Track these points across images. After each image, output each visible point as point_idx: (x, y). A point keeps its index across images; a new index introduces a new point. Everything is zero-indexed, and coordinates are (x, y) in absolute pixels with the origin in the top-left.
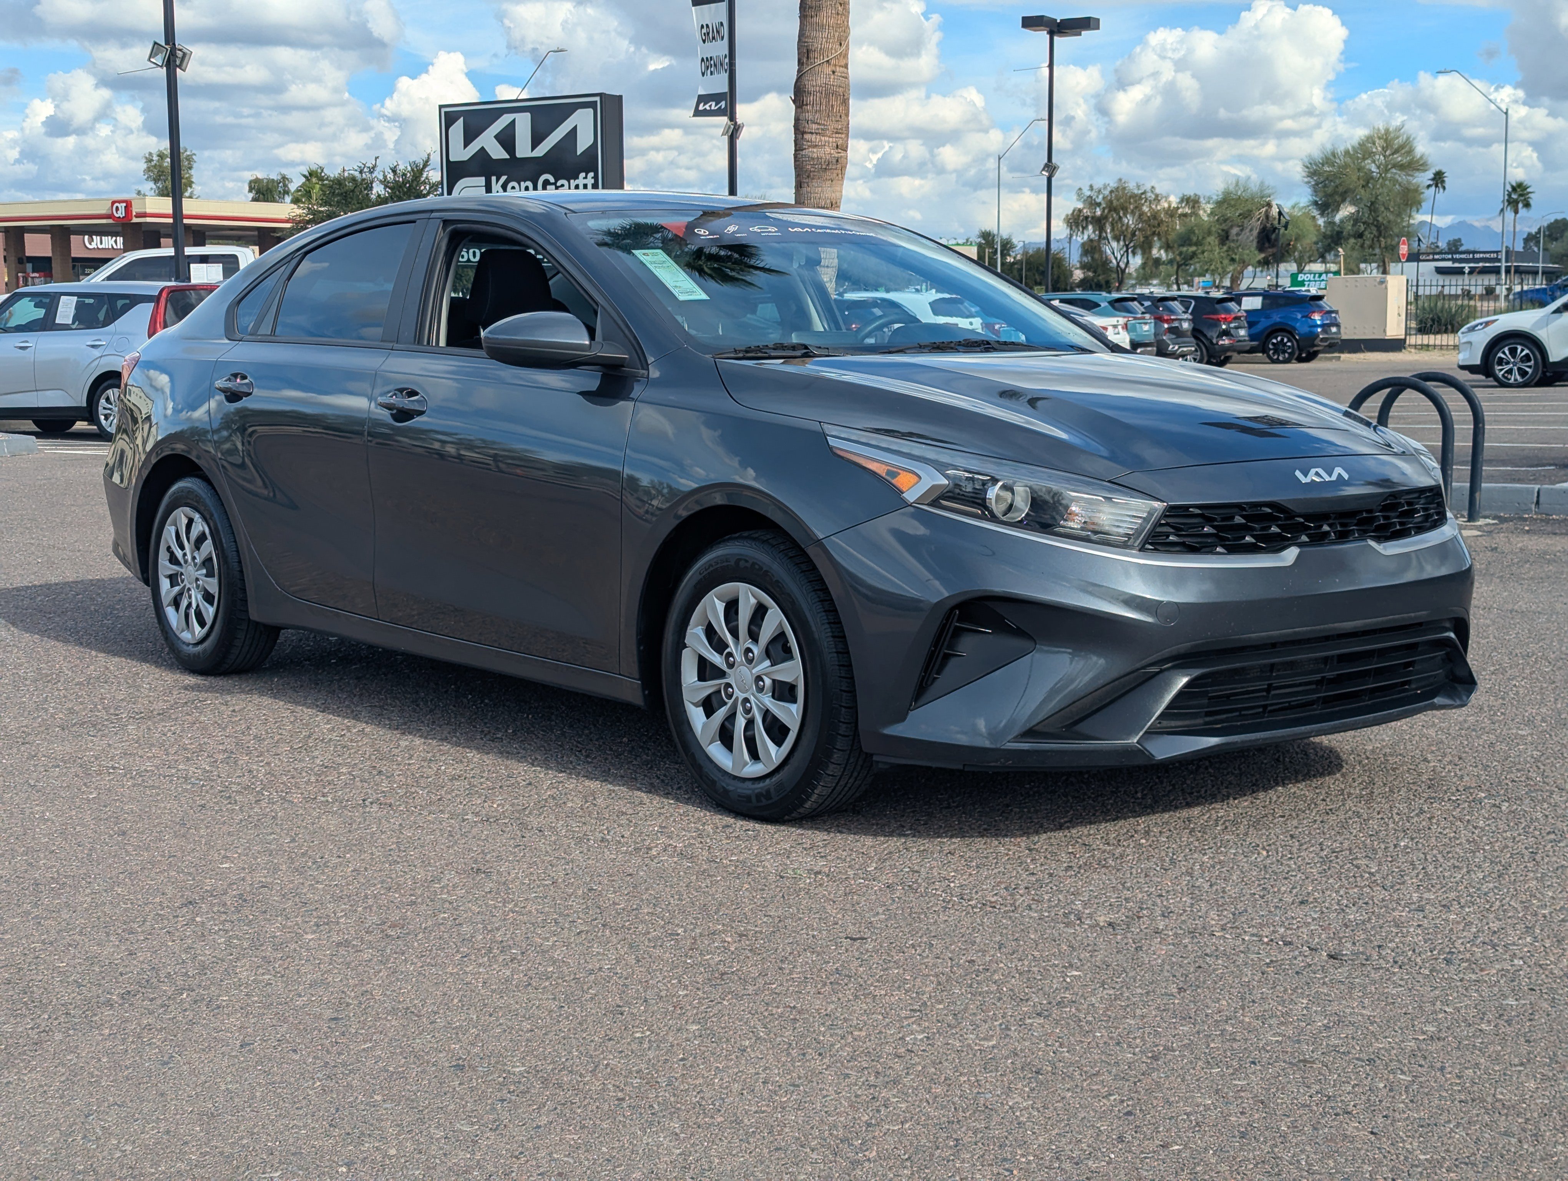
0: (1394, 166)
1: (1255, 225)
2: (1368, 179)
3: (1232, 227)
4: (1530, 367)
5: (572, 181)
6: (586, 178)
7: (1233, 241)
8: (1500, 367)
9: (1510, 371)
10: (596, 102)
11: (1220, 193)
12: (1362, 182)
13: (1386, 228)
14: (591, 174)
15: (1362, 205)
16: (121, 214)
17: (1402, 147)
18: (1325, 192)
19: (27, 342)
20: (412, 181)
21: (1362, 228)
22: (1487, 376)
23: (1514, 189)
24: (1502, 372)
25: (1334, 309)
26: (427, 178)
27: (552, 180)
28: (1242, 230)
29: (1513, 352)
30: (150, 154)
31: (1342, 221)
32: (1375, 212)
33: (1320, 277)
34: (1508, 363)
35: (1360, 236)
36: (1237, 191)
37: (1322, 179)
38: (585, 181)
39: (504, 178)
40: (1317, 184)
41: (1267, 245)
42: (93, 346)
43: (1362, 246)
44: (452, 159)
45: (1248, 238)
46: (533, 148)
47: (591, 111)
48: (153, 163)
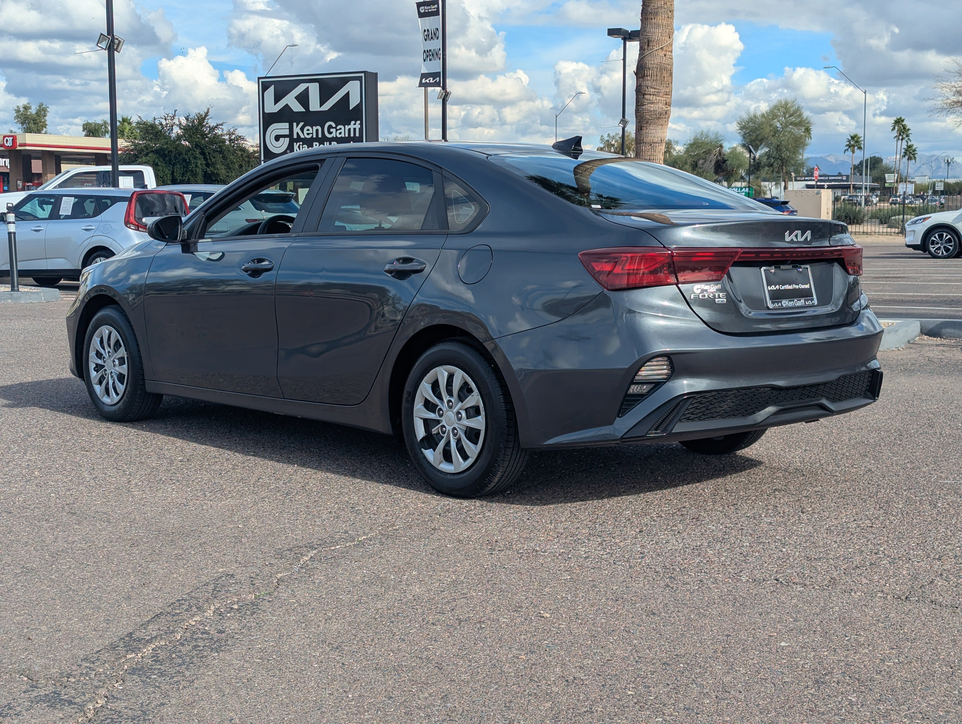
0: (791, 124)
1: (713, 158)
2: (776, 131)
3: (699, 160)
4: (951, 246)
5: (346, 126)
6: (355, 124)
7: (700, 168)
8: (933, 246)
9: (939, 248)
10: (362, 77)
11: (692, 139)
12: (772, 133)
13: (787, 160)
14: (358, 122)
15: (772, 147)
16: (10, 144)
17: (795, 112)
18: (750, 139)
19: (40, 227)
20: (198, 125)
21: (772, 160)
22: (925, 251)
23: (853, 138)
24: (934, 249)
25: (795, 209)
26: (207, 124)
27: (334, 125)
28: (705, 161)
29: (941, 236)
30: (18, 107)
31: (760, 156)
32: (780, 151)
33: (741, 190)
34: (937, 243)
35: (771, 165)
36: (702, 138)
37: (748, 131)
38: (355, 126)
39: (301, 124)
40: (745, 134)
41: (720, 170)
42: (86, 230)
43: (773, 172)
44: (266, 111)
45: (709, 166)
46: (321, 105)
47: (358, 82)
48: (20, 113)
